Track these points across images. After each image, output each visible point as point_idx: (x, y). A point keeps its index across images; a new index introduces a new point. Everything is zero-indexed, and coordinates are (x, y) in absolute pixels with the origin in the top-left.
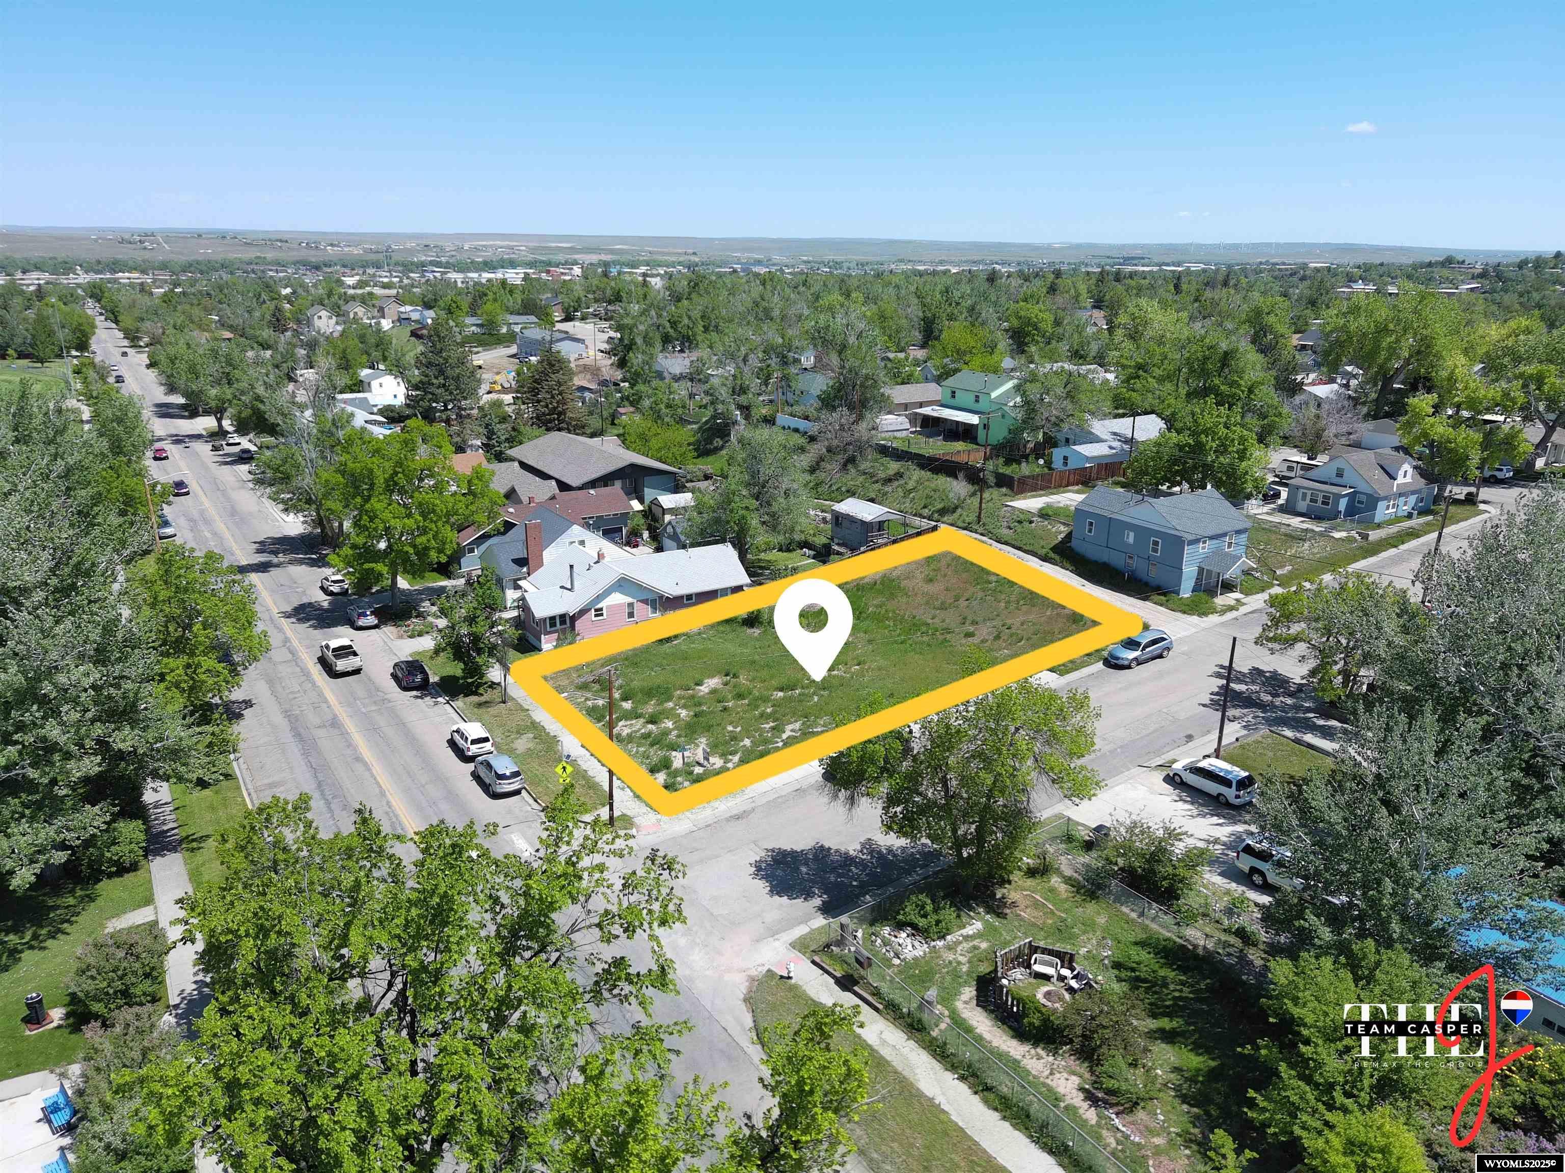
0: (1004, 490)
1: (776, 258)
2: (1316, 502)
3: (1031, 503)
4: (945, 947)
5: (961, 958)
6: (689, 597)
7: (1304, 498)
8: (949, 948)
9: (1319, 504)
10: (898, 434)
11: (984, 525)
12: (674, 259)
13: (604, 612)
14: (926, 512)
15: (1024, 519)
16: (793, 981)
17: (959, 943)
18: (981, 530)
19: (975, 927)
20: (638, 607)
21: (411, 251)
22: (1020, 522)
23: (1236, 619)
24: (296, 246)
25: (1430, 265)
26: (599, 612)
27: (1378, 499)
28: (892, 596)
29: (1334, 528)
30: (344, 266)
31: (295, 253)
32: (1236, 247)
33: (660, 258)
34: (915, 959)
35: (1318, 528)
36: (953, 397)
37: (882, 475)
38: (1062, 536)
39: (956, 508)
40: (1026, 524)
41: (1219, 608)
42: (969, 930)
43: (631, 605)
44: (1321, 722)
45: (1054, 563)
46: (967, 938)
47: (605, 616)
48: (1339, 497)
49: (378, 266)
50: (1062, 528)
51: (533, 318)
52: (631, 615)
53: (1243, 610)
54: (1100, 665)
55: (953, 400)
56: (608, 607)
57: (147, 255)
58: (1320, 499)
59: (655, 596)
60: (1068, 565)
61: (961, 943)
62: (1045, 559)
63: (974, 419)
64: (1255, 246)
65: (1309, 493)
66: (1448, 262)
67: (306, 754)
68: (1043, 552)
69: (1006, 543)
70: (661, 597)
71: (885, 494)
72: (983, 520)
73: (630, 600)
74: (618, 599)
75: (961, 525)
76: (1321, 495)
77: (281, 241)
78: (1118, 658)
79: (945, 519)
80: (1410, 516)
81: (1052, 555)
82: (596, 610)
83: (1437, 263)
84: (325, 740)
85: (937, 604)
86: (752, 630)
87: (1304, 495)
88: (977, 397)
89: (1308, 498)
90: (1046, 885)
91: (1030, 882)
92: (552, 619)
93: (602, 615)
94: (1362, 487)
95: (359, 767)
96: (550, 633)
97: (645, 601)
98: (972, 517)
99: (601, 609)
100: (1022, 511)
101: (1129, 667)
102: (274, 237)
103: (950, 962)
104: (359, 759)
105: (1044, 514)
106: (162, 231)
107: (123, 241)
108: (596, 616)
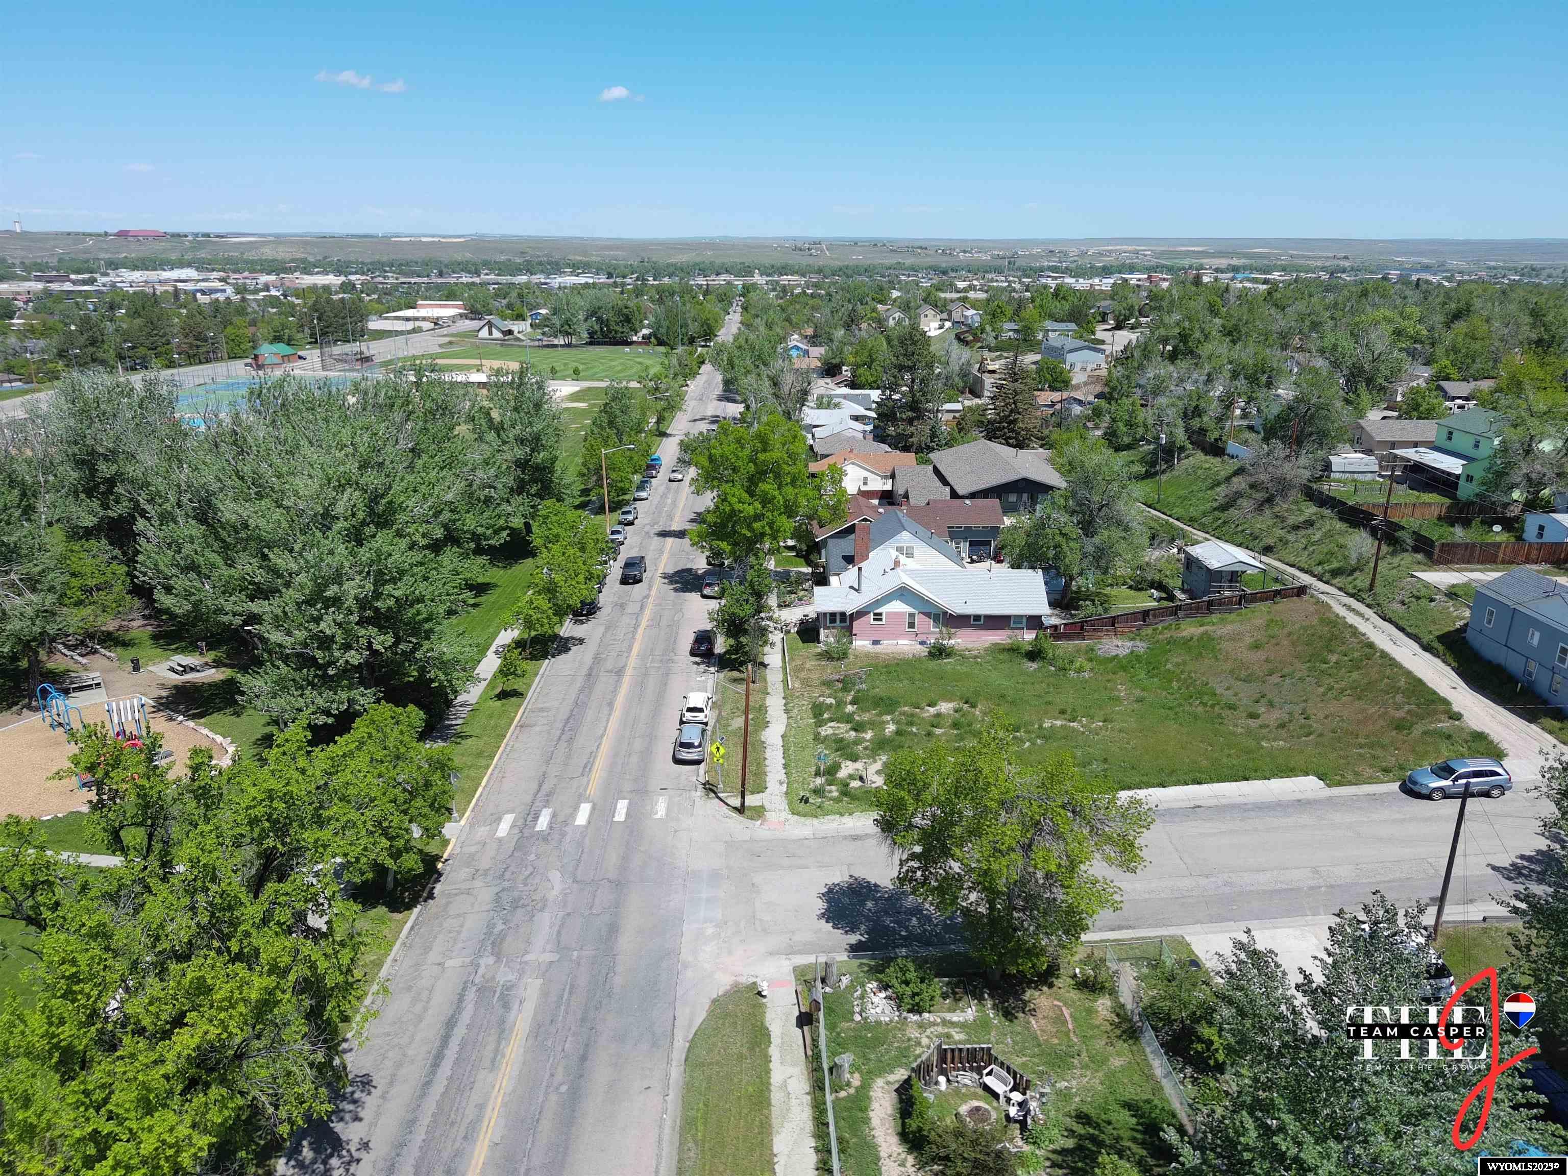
0: (1419, 557)
1: (1454, 263)
3: (1444, 578)
4: (916, 1022)
5: (925, 1041)
6: (977, 618)
8: (921, 1026)
10: (1359, 477)
11: (1374, 595)
12: (1319, 264)
13: (884, 617)
14: (1318, 570)
16: (764, 1000)
17: (934, 1024)
18: (1369, 601)
19: (969, 1013)
20: (919, 618)
21: (1035, 257)
22: (1418, 597)
24: (932, 252)
26: (878, 617)
30: (969, 271)
31: (929, 259)
33: (1301, 262)
34: (878, 1023)
36: (1450, 439)
37: (1292, 520)
38: (1461, 623)
40: (1425, 602)
42: (956, 1017)
43: (912, 615)
45: (1437, 655)
46: (945, 1022)
47: (884, 622)
49: (999, 271)
50: (1465, 614)
51: (1073, 326)
52: (911, 625)
54: (1394, 786)
55: (1448, 442)
56: (888, 614)
57: (811, 261)
59: (938, 611)
60: (1451, 660)
61: (938, 1025)
62: (1427, 648)
63: (1457, 468)
67: (581, 691)
68: (1426, 639)
69: (1390, 621)
70: (944, 613)
71: (1287, 543)
72: (1376, 589)
74: (898, 607)
75: (1351, 590)
77: (921, 248)
78: (1415, 783)
79: (1335, 581)
81: (1436, 644)
82: (875, 614)
84: (604, 682)
85: (1243, 674)
86: (1030, 664)
88: (1479, 439)
90: (1088, 1004)
91: (1074, 995)
92: (833, 615)
93: (881, 620)
95: (606, 711)
96: (828, 628)
97: (928, 615)
98: (1366, 584)
99: (881, 614)
100: (1427, 585)
102: (917, 244)
103: (909, 1039)
104: (611, 705)
105: (1452, 594)
106: (826, 239)
107: (796, 249)
108: (875, 619)
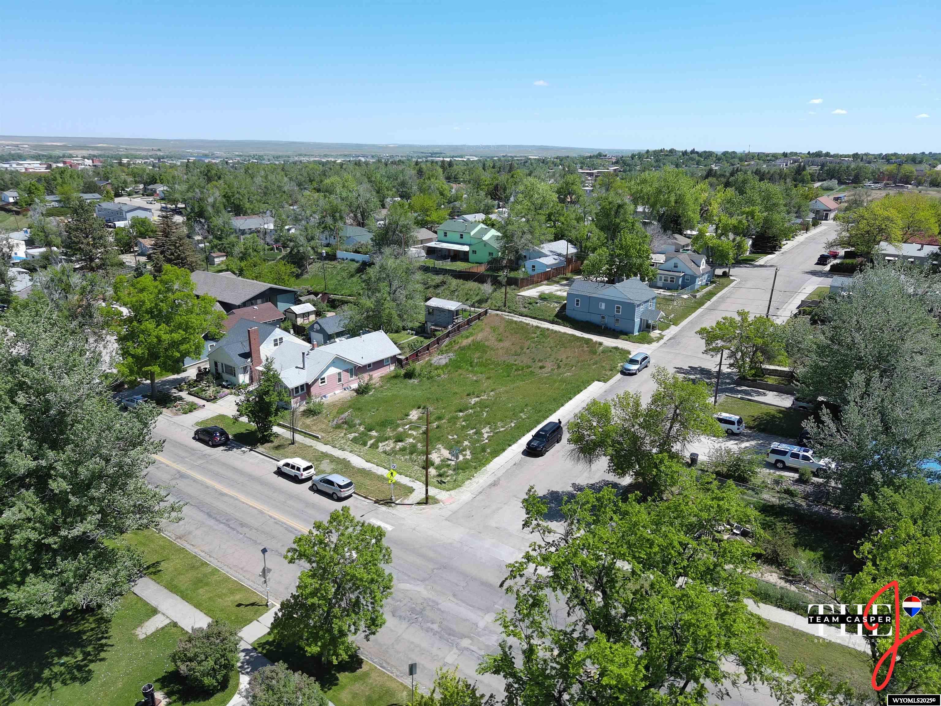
0: (513, 287)
2: (667, 281)
3: (532, 292)
6: (369, 365)
7: (661, 280)
9: (669, 282)
10: (423, 259)
11: (509, 307)
15: (531, 302)
20: (343, 374)
22: (530, 303)
23: (665, 343)
25: (590, 157)
27: (696, 278)
28: (485, 352)
29: (683, 294)
32: (489, 147)
33: (134, 153)
35: (675, 294)
36: (447, 236)
38: (558, 309)
39: (488, 299)
40: (534, 304)
41: (655, 339)
43: (339, 374)
44: (739, 388)
47: (326, 383)
48: (678, 277)
50: (556, 305)
51: (97, 196)
52: (340, 380)
53: (666, 338)
54: (619, 376)
56: (327, 377)
58: (669, 279)
59: (350, 367)
63: (466, 248)
64: (498, 146)
65: (663, 276)
66: (600, 155)
68: (550, 319)
70: (355, 366)
72: (508, 304)
73: (339, 371)
74: (333, 371)
75: (494, 308)
76: (669, 277)
78: (630, 370)
80: (707, 284)
81: (556, 319)
82: (322, 379)
83: (594, 156)
85: (513, 353)
87: (661, 278)
88: (462, 235)
89: (663, 279)
92: (297, 388)
93: (324, 381)
94: (688, 272)
96: (296, 397)
97: (347, 371)
98: (500, 304)
99: (324, 378)
101: (635, 374)
104: (223, 494)
105: (541, 298)
108: (322, 383)
